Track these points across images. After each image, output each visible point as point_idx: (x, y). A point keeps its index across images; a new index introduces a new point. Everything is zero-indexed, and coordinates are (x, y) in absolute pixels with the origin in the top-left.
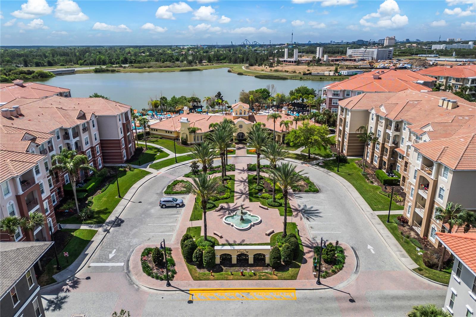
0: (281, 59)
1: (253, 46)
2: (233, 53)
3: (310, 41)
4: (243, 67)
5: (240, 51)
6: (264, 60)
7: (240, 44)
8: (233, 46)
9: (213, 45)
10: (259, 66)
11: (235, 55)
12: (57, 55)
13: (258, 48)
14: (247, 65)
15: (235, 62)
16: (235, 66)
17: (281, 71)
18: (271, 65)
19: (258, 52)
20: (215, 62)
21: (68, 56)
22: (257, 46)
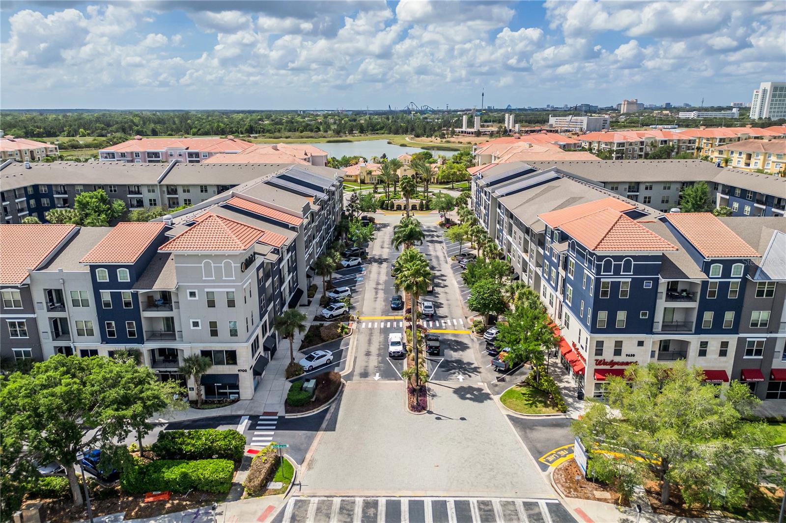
0: (457, 130)
1: (422, 112)
2: (392, 122)
3: (509, 106)
4: (407, 138)
5: (402, 119)
6: (435, 131)
7: (402, 109)
8: (391, 112)
9: (363, 111)
10: (427, 137)
11: (396, 124)
12: (150, 123)
13: (429, 115)
14: (413, 136)
15: (396, 132)
16: (395, 137)
17: (454, 142)
18: (442, 136)
19: (428, 120)
20: (370, 132)
21: (164, 123)
22: (428, 113)
